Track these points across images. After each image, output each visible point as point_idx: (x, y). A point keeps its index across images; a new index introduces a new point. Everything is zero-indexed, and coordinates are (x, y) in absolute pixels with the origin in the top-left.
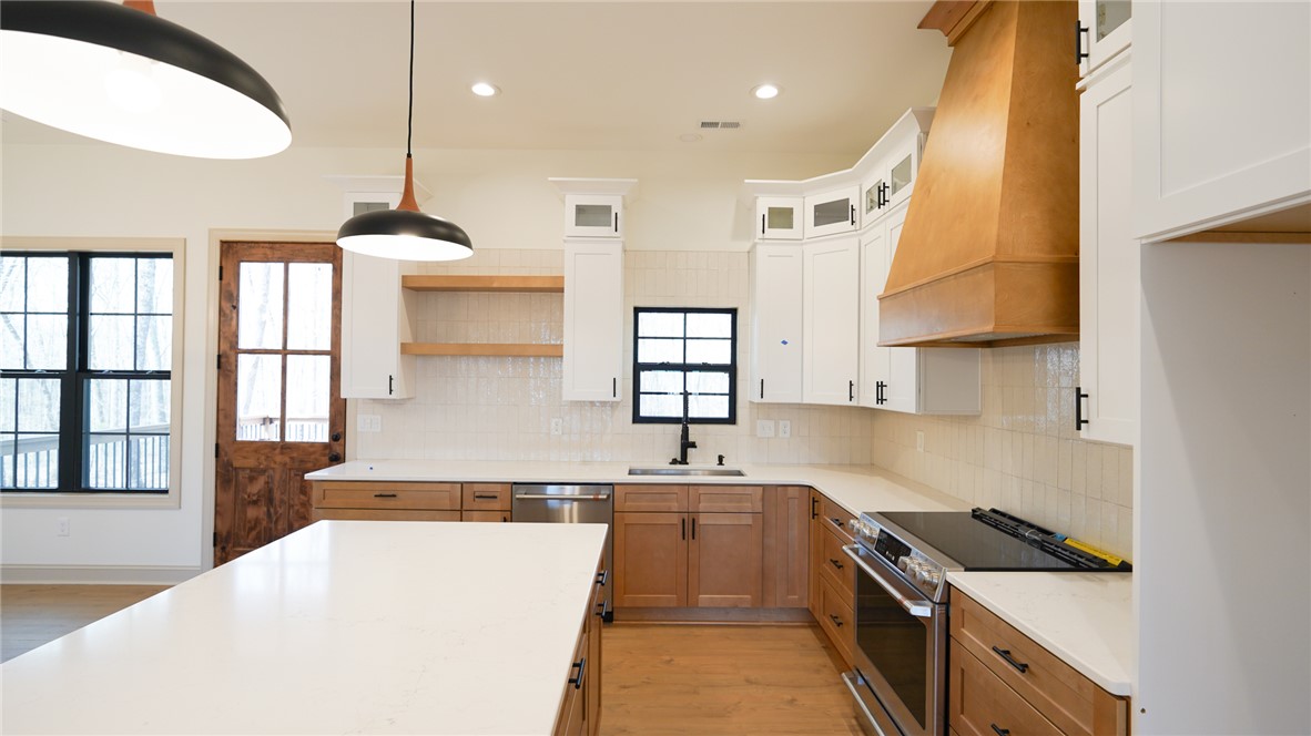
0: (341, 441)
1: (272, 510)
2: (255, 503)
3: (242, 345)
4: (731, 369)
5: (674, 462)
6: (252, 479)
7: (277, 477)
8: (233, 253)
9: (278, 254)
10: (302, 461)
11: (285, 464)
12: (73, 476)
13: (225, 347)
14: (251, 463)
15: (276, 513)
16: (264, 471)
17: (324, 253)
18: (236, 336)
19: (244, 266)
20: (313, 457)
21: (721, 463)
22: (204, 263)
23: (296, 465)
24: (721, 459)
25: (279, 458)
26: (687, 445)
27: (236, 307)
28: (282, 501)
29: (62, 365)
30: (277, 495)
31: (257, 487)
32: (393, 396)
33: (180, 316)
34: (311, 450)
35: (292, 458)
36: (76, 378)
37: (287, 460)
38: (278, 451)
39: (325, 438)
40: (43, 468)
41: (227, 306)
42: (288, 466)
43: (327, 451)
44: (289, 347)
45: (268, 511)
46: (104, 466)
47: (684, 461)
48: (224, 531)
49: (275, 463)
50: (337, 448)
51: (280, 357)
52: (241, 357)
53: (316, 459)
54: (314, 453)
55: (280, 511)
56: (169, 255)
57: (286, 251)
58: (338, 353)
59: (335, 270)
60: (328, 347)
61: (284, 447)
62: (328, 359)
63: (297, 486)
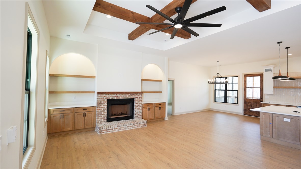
2: (249, 106)
3: (247, 87)
6: (249, 103)
7: (252, 103)
8: (245, 76)
9: (252, 76)
12: (226, 101)
13: (245, 87)
14: (249, 101)
16: (250, 102)
17: (259, 75)
18: (246, 86)
19: (247, 77)
22: (242, 78)
25: (252, 101)
27: (246, 82)
28: (253, 106)
29: (225, 89)
30: (252, 105)
31: (250, 104)
32: (273, 93)
33: (239, 84)
34: (257, 100)
36: (226, 91)
37: (254, 101)
40: (223, 100)
41: (245, 82)
44: (254, 87)
46: (229, 100)
48: (245, 109)
50: (261, 100)
51: (252, 88)
52: (247, 88)
56: (237, 77)
57: (253, 75)
58: (262, 88)
59: (260, 77)
60: (260, 87)
61: (253, 99)
62: (260, 88)
63: (255, 104)
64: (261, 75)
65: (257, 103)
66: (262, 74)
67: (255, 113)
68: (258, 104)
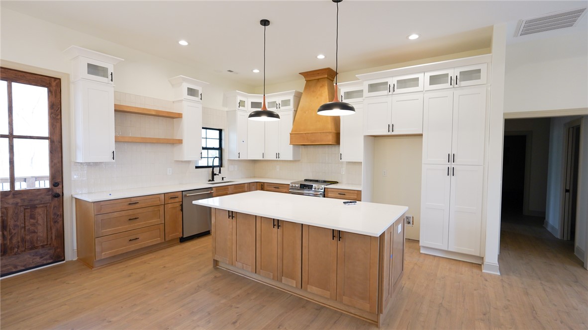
0: (60, 186)
1: (5, 233)
4: (220, 149)
5: (210, 181)
7: (10, 212)
10: (31, 200)
11: (17, 204)
15: (10, 233)
17: (42, 81)
20: (39, 197)
21: (223, 180)
23: (26, 203)
24: (223, 178)
25: (10, 201)
26: (213, 174)
28: (16, 226)
30: (11, 223)
32: (114, 160)
34: (39, 193)
35: (23, 200)
37: (19, 200)
38: (10, 196)
39: (47, 184)
42: (19, 205)
43: (50, 193)
45: (3, 234)
47: (213, 180)
49: (9, 204)
50: (57, 190)
51: (7, 139)
53: (43, 198)
54: (41, 194)
55: (14, 232)
57: (10, 75)
58: (56, 138)
59: (50, 92)
60: (47, 135)
61: (13, 193)
62: (47, 142)
63: (28, 214)
64: (54, 84)
65: (34, 207)
66: (56, 79)
67: (29, 256)
68: (40, 211)
